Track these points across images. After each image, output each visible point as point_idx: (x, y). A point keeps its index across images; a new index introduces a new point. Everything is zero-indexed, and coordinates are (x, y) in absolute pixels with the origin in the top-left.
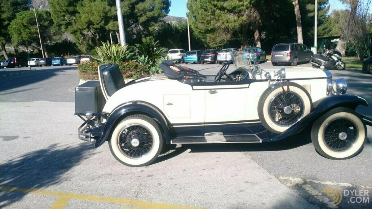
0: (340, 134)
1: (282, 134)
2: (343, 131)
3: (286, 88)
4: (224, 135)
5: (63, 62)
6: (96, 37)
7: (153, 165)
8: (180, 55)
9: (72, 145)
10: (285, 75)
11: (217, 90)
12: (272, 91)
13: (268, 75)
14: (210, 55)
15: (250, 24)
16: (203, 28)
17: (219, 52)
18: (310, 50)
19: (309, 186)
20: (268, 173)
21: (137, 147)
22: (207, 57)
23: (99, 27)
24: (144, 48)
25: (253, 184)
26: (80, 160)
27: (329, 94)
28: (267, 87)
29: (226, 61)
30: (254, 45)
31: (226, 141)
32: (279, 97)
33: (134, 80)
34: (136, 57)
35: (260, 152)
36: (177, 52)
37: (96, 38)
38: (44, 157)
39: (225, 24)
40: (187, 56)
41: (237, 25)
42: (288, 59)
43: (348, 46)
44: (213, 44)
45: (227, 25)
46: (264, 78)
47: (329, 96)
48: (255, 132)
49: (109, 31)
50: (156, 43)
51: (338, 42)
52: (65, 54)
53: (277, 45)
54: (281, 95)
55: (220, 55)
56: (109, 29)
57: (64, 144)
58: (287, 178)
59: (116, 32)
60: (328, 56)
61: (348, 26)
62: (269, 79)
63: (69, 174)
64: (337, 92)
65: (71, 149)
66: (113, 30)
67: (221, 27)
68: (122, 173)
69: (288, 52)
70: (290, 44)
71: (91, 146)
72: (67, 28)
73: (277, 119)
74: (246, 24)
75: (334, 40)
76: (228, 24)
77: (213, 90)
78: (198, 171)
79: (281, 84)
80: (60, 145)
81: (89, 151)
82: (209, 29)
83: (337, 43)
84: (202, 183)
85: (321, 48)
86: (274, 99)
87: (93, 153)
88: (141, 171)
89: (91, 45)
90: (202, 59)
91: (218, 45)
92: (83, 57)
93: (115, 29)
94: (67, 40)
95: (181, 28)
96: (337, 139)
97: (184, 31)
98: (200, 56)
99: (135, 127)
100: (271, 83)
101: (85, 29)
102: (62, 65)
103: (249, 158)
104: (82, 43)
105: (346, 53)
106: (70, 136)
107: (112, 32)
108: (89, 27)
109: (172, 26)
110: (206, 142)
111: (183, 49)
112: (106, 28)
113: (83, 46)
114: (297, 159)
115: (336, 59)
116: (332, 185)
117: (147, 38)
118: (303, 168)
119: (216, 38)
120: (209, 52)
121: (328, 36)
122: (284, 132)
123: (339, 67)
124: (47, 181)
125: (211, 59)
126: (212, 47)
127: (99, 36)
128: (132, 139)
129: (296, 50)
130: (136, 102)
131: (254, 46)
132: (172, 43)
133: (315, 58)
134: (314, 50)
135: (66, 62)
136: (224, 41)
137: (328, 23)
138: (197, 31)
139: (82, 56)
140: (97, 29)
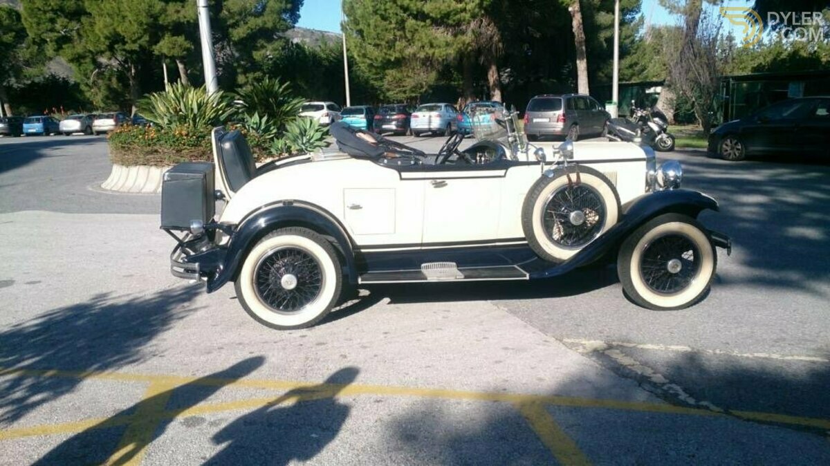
0: (670, 263)
1: (564, 264)
2: (675, 258)
3: (574, 177)
4: (458, 267)
5: (51, 127)
6: (128, 71)
7: (323, 326)
8: (327, 115)
9: (139, 295)
10: (572, 153)
11: (447, 181)
12: (549, 183)
13: (540, 153)
14: (395, 117)
15: (479, 52)
16: (378, 56)
17: (414, 112)
18: (603, 109)
19: (618, 351)
20: (543, 334)
21: (291, 291)
22: (389, 121)
23: (137, 49)
24: (257, 97)
25: (518, 350)
26: (169, 321)
27: (649, 190)
28: (539, 175)
29: (430, 130)
30: (484, 96)
31: (463, 277)
32: (561, 194)
33: (273, 162)
34: (240, 116)
35: (522, 300)
36: (321, 108)
37: (129, 74)
38: (89, 318)
39: (427, 49)
40: (342, 118)
41: (452, 51)
42: (559, 127)
43: (679, 102)
44: (397, 94)
45: (430, 52)
46: (532, 158)
47: (651, 192)
48: (514, 262)
49: (162, 56)
50: (283, 87)
51: (659, 94)
52: (54, 109)
53: (536, 97)
54: (565, 189)
55: (416, 117)
56: (162, 54)
57: (122, 294)
58: (577, 341)
59: (178, 62)
60: (640, 123)
61: (681, 61)
62: (541, 160)
63: (153, 345)
64: (665, 186)
65: (142, 302)
66: (170, 55)
67: (418, 56)
68: (263, 341)
69: (560, 112)
70: (563, 96)
71: (182, 297)
72: (58, 49)
73: (556, 237)
74: (471, 51)
75: (652, 90)
76: (433, 50)
77: (438, 181)
78: (413, 333)
79: (565, 169)
80: (114, 295)
81: (182, 305)
82: (393, 59)
83: (657, 96)
84: (424, 353)
85: (625, 107)
86: (551, 197)
87: (191, 308)
88: (301, 336)
89: (115, 89)
90: (376, 125)
91: (408, 95)
92: (100, 117)
93: (176, 55)
94: (57, 77)
95: (325, 56)
96: (663, 271)
97: (331, 61)
98: (373, 119)
99: (288, 252)
100: (546, 168)
101: (102, 52)
102: (48, 134)
103: (503, 310)
104: (95, 85)
105: (676, 116)
106: (130, 278)
107: (168, 61)
108: (114, 48)
109: (307, 50)
110: (426, 279)
111: (332, 101)
112: (153, 51)
113: (97, 90)
114: (592, 311)
115: (656, 128)
116: (656, 350)
117: (247, 75)
118: (604, 324)
119: (405, 80)
120: (393, 110)
121: (638, 81)
122: (569, 259)
123: (663, 144)
124: (115, 358)
125: (397, 126)
126: (394, 100)
127: (136, 68)
128: (282, 275)
129: (576, 108)
130: (291, 203)
131: (485, 99)
132: (305, 87)
133: (613, 126)
134: (612, 109)
135: (58, 128)
136: (422, 87)
137: (639, 53)
138: (363, 62)
139: (94, 113)
140: (132, 52)
